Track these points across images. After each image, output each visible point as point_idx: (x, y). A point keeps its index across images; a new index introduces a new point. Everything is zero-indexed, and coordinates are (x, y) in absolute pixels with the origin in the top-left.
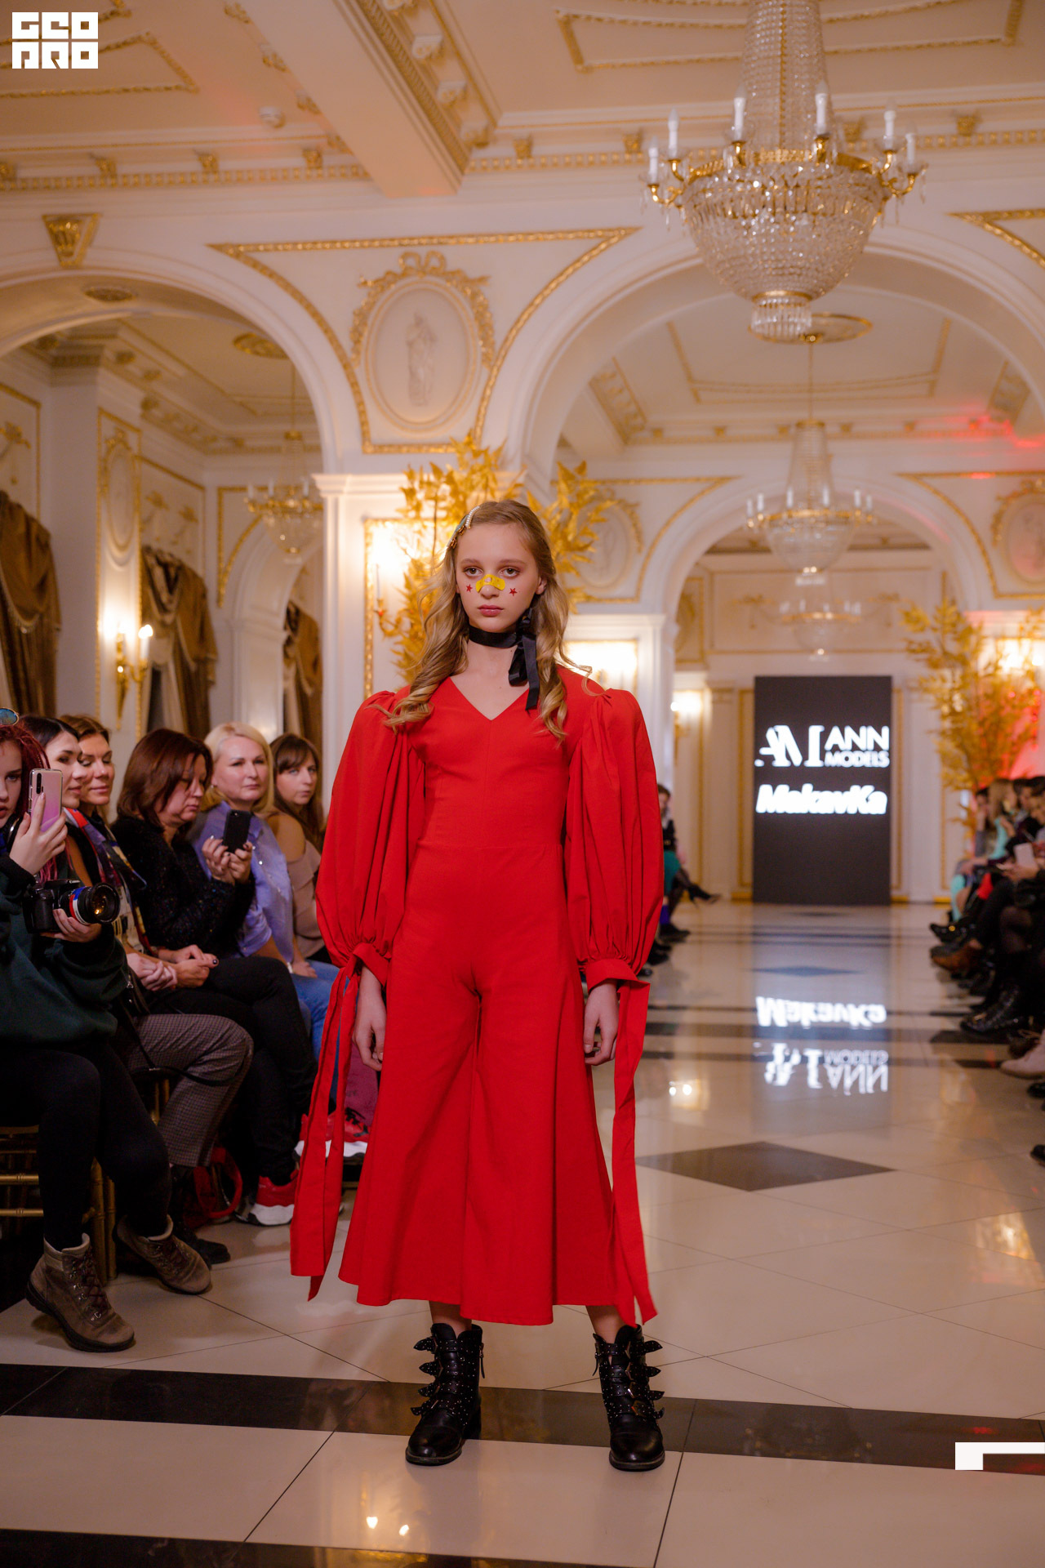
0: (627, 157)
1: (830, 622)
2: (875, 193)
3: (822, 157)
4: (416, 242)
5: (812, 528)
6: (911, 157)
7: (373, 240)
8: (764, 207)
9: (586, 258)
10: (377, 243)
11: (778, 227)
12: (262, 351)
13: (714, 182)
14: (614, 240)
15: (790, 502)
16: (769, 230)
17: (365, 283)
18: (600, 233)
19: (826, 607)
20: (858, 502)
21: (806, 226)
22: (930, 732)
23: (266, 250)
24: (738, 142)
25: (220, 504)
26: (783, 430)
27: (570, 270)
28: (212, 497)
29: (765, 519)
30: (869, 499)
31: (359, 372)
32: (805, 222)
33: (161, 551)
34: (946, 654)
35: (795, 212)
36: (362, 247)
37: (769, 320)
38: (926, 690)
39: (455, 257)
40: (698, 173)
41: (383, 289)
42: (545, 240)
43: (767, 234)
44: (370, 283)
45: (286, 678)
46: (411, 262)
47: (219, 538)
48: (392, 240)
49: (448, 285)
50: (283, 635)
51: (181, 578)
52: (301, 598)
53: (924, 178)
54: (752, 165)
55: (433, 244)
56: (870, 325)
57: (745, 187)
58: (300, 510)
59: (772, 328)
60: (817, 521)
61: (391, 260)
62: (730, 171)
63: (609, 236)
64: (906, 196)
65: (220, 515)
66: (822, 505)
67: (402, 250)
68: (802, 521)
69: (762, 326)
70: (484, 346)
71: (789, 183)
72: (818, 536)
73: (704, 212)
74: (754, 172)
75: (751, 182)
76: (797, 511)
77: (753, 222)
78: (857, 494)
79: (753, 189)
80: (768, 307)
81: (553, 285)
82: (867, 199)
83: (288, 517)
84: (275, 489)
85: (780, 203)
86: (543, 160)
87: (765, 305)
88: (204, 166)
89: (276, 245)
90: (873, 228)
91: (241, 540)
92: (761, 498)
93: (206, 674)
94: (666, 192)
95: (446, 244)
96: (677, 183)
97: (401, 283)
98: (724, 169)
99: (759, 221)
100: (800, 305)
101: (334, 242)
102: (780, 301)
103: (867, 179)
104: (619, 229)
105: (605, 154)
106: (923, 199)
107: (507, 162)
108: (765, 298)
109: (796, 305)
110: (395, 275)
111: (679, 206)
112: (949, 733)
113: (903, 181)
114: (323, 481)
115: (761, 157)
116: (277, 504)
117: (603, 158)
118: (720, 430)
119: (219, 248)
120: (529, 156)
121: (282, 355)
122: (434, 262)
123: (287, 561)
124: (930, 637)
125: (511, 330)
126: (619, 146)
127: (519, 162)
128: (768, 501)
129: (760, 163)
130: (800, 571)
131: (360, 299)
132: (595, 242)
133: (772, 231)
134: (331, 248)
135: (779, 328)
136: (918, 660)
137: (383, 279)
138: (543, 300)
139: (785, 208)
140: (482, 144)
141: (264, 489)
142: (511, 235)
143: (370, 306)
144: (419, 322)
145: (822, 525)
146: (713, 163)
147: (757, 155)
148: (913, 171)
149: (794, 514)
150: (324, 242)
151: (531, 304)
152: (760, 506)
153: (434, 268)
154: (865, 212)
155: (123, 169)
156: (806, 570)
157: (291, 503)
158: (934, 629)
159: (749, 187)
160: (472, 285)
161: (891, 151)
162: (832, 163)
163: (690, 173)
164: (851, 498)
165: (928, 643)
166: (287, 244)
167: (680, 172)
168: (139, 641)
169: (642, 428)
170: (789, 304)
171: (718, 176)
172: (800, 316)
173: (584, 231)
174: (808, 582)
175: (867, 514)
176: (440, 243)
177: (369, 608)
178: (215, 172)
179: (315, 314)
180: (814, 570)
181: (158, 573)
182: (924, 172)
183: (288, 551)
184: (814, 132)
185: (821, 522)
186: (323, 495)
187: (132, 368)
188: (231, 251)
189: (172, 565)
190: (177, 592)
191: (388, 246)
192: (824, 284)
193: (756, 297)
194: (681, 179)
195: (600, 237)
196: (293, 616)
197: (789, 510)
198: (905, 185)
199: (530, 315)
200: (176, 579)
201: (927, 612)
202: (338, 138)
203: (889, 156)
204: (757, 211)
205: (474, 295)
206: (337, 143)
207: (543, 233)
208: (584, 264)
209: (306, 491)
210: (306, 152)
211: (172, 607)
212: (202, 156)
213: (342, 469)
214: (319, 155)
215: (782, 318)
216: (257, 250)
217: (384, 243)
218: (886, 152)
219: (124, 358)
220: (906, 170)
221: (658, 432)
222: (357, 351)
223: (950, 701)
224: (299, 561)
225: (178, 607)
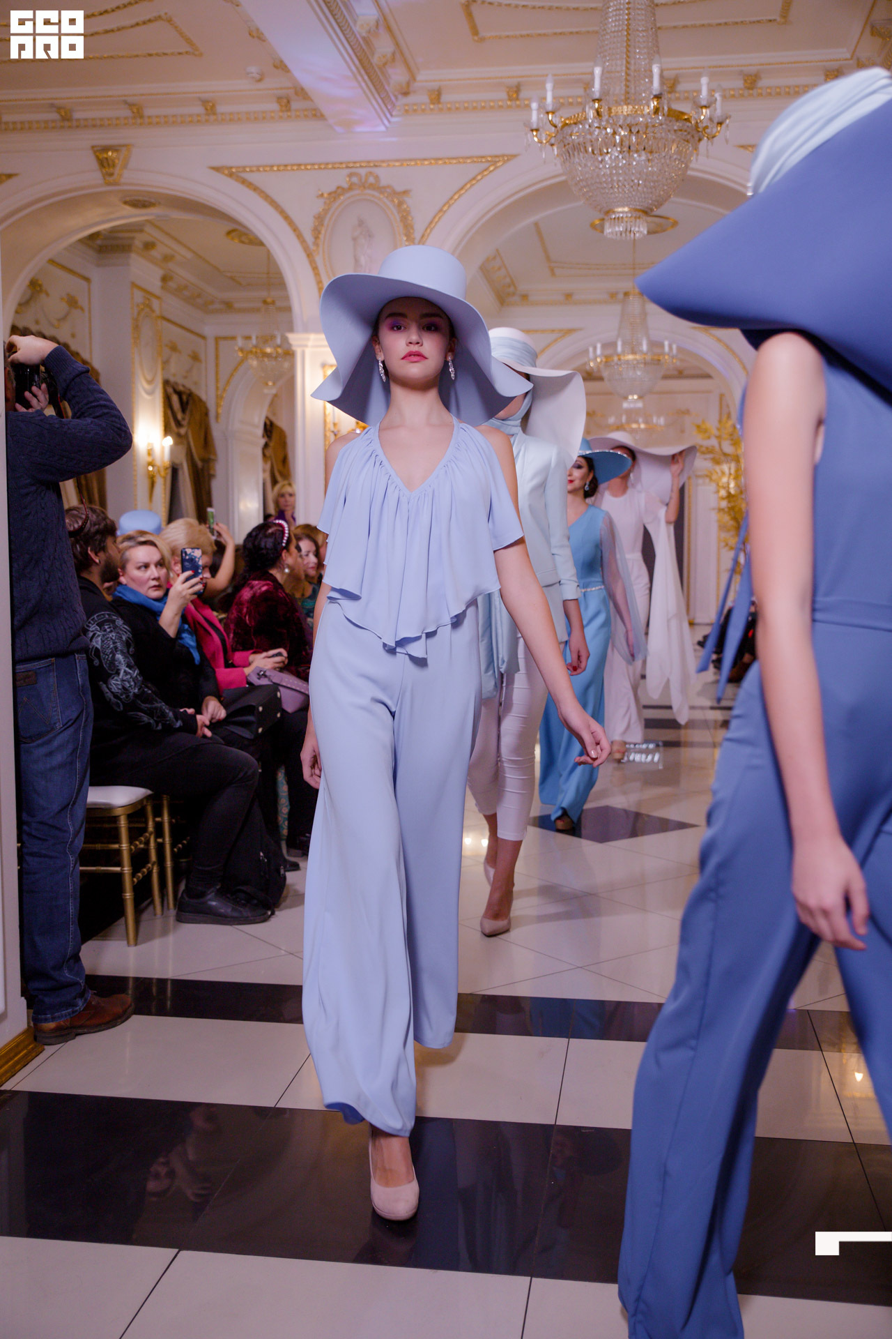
0: (509, 103)
1: (642, 430)
2: (693, 136)
3: (656, 111)
4: (358, 165)
5: (634, 368)
6: (719, 110)
7: (327, 164)
8: (614, 146)
9: (479, 177)
10: (330, 166)
11: (624, 162)
12: (246, 241)
13: (579, 128)
14: (500, 164)
15: (619, 349)
16: (618, 164)
17: (322, 195)
18: (489, 159)
19: (640, 420)
20: (667, 349)
21: (644, 160)
22: (714, 509)
23: (251, 171)
24: (597, 99)
25: (217, 349)
26: (613, 295)
27: (468, 186)
28: (211, 343)
29: (601, 361)
30: (674, 347)
31: (319, 260)
32: (643, 158)
33: (176, 383)
34: (725, 455)
35: (637, 151)
36: (320, 168)
37: (617, 229)
38: (711, 479)
39: (386, 176)
40: (567, 122)
41: (335, 199)
42: (450, 163)
43: (616, 167)
44: (326, 195)
45: (264, 471)
46: (355, 179)
47: (217, 373)
48: (341, 163)
49: (382, 196)
50: (262, 441)
51: (191, 402)
52: (274, 414)
53: (727, 126)
54: (607, 117)
55: (371, 167)
56: (675, 224)
57: (601, 132)
58: (274, 355)
59: (619, 234)
60: (638, 363)
61: (340, 178)
62: (590, 121)
63: (497, 160)
64: (715, 139)
65: (217, 357)
66: (641, 352)
67: (347, 171)
68: (627, 362)
69: (612, 233)
70: (407, 240)
71: (633, 130)
72: (639, 373)
73: (570, 150)
74: (607, 121)
75: (606, 129)
76: (624, 356)
77: (607, 158)
78: (666, 343)
79: (607, 133)
80: (616, 220)
81: (456, 197)
82: (688, 141)
83: (266, 360)
84: (257, 337)
85: (626, 143)
86: (449, 106)
87: (615, 218)
88: (206, 109)
89: (258, 167)
90: (691, 161)
91: (232, 375)
92: (599, 346)
93: (209, 469)
94: (544, 135)
95: (380, 166)
96: (553, 128)
97: (348, 195)
98: (586, 119)
99: (611, 157)
100: (639, 218)
101: (299, 165)
102: (625, 215)
103: (688, 127)
104: (503, 156)
105: (493, 101)
106: (727, 141)
107: (423, 107)
108: (614, 212)
109: (636, 218)
110: (343, 189)
111: (552, 145)
112: (726, 510)
113: (712, 128)
114: (294, 338)
115: (613, 111)
116: (259, 351)
117: (492, 104)
118: (568, 296)
119: (217, 169)
120: (439, 103)
121: (261, 244)
122: (371, 180)
123: (266, 391)
124: (713, 442)
125: (426, 230)
126: (504, 95)
127: (432, 106)
128: (604, 346)
129: (612, 115)
130: (626, 398)
131: (318, 206)
132: (486, 165)
133: (620, 165)
134: (297, 169)
135: (624, 235)
136: (705, 459)
137: (335, 192)
138: (449, 207)
139: (629, 148)
140: (406, 94)
141: (248, 338)
142: (425, 160)
143: (326, 211)
144: (361, 223)
145: (642, 366)
146: (578, 114)
147: (610, 109)
148: (720, 121)
149: (622, 358)
150: (293, 165)
151: (441, 210)
152: (599, 352)
153: (371, 184)
154: (686, 151)
155: (148, 112)
156: (630, 397)
157: (269, 350)
158: (719, 437)
159: (604, 132)
160: (399, 197)
161: (706, 107)
162: (664, 115)
163: (562, 122)
164: (662, 346)
165: (713, 447)
166: (266, 166)
167: (554, 121)
168: (163, 448)
169: (514, 294)
170: (631, 217)
171: (582, 124)
172: (639, 227)
173: (477, 157)
174: (632, 406)
175: (673, 357)
176: (376, 166)
177: (327, 429)
178: (214, 114)
179: (287, 218)
180: (636, 397)
181: (175, 399)
182: (728, 121)
183: (267, 384)
184: (651, 93)
185: (642, 363)
186: (294, 348)
187: (154, 253)
188: (226, 172)
189: (184, 393)
190: (188, 412)
191: (338, 168)
192: (656, 203)
193: (608, 212)
194: (556, 127)
195: (489, 161)
196: (268, 427)
197: (618, 355)
198: (714, 130)
199: (440, 218)
200: (187, 403)
201: (712, 424)
202: (302, 89)
203: (704, 111)
204: (610, 150)
205: (400, 204)
206: (301, 93)
207: (448, 159)
208: (478, 181)
209: (278, 341)
210: (279, 99)
211: (185, 423)
212: (204, 102)
213: (307, 330)
214: (288, 102)
215: (627, 226)
216: (245, 171)
217: (335, 166)
218: (702, 107)
219: (149, 246)
220: (716, 121)
221: (525, 297)
222: (316, 244)
223: (727, 488)
224: (274, 391)
225: (189, 423)
